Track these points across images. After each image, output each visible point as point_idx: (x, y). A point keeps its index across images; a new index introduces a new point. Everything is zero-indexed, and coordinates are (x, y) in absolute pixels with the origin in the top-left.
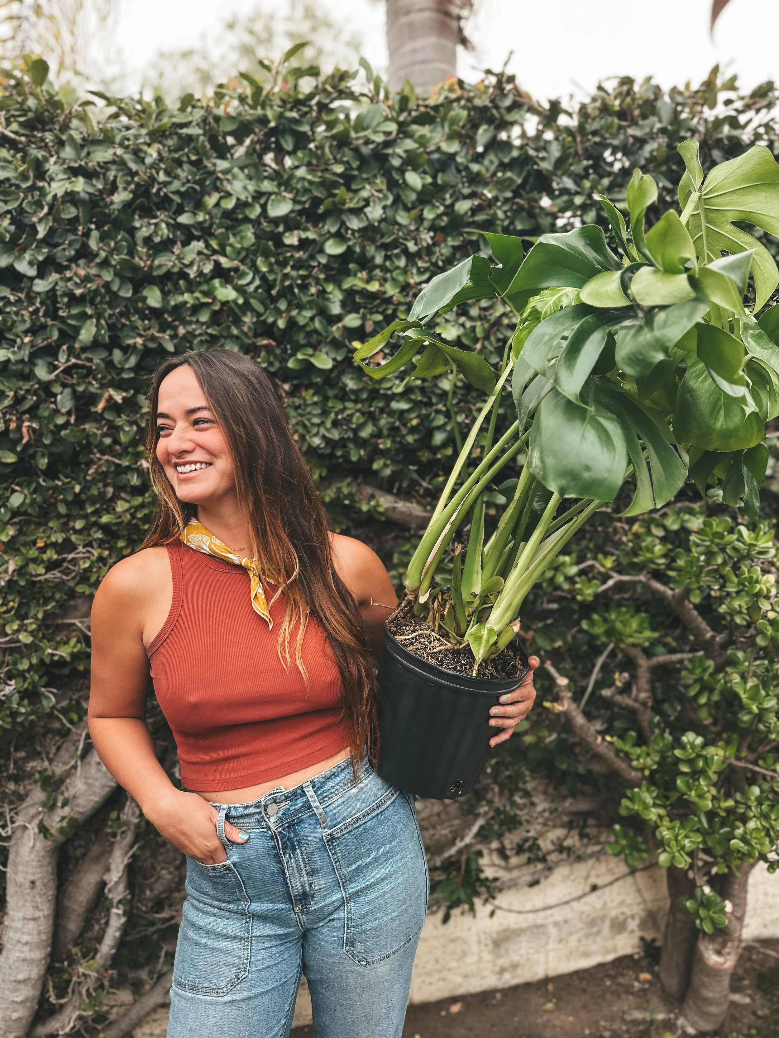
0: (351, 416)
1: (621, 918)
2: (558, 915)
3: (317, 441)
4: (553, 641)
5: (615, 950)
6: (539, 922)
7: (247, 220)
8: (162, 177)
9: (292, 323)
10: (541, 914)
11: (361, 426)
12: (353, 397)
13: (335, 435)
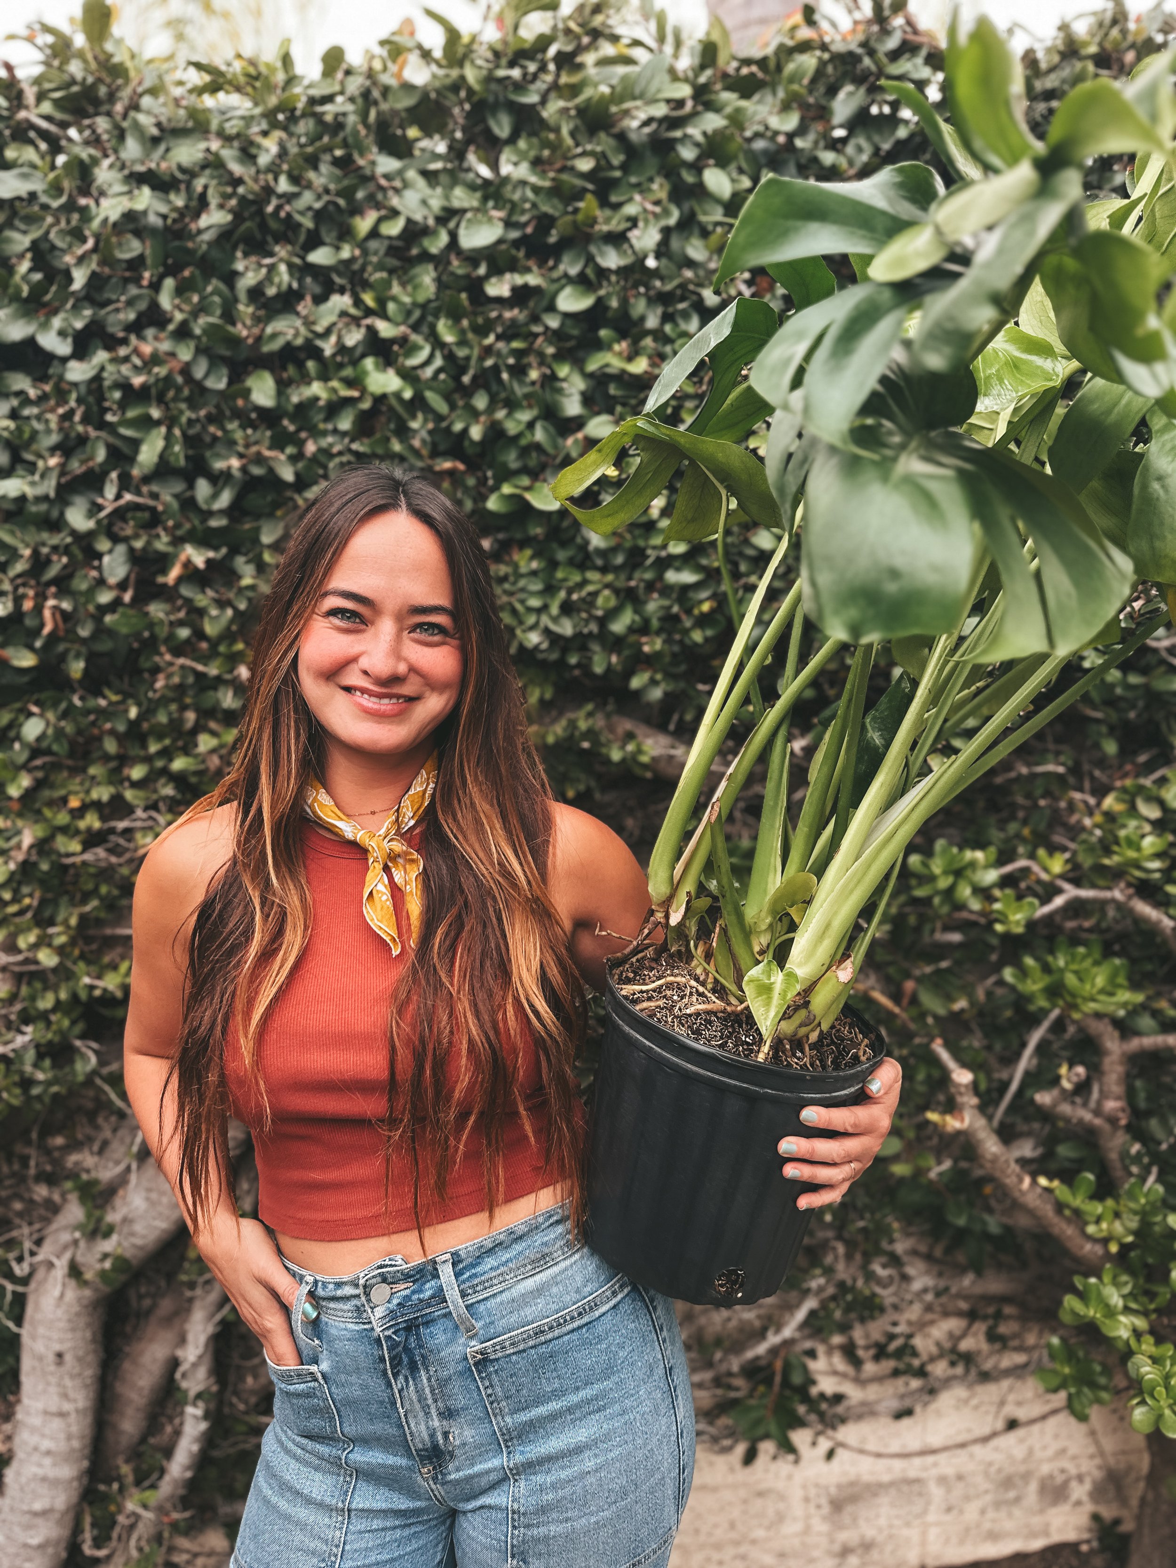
0: (595, 594)
1: (1059, 1479)
2: (947, 1464)
3: (534, 638)
4: (950, 998)
5: (1046, 1533)
6: (912, 1474)
7: (425, 257)
8: (283, 185)
9: (495, 433)
10: (917, 1461)
11: (612, 614)
12: (599, 562)
13: (566, 628)
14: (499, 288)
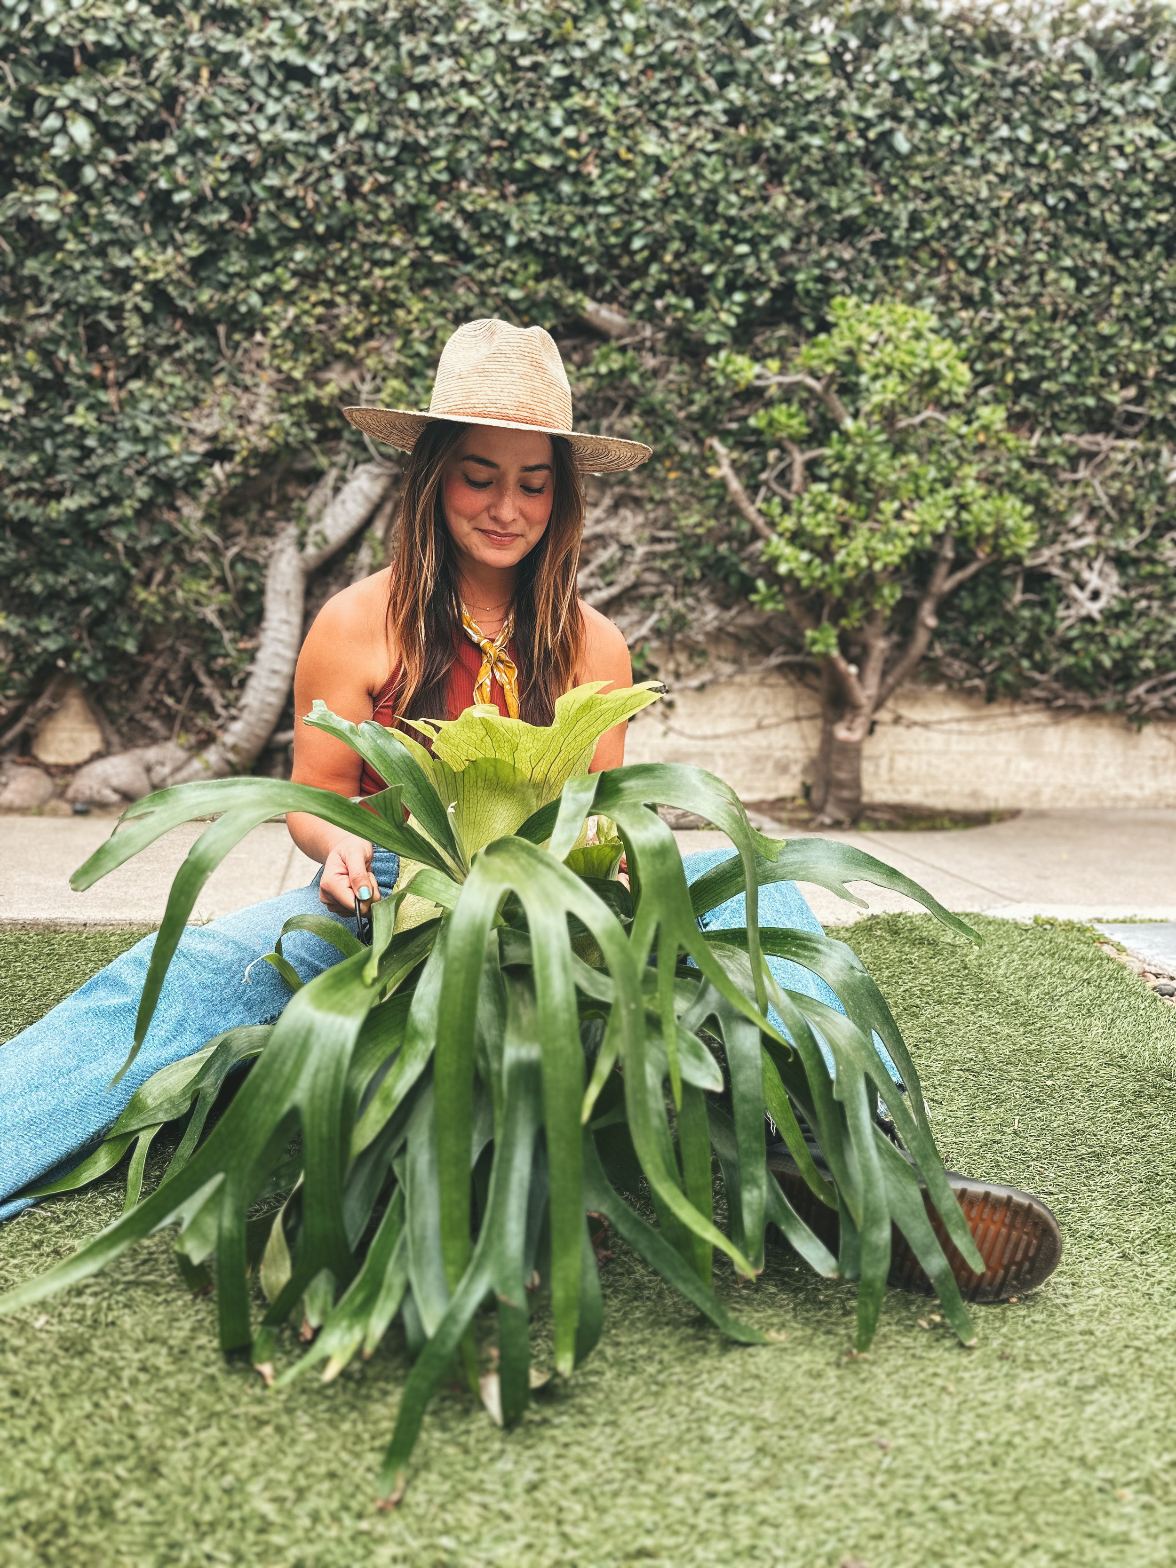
1: (785, 761)
2: (726, 745)
3: (533, 234)
5: (776, 789)
7: (489, 44)
9: (520, 132)
10: (711, 743)
11: (572, 226)
13: (551, 231)
14: (525, 62)
